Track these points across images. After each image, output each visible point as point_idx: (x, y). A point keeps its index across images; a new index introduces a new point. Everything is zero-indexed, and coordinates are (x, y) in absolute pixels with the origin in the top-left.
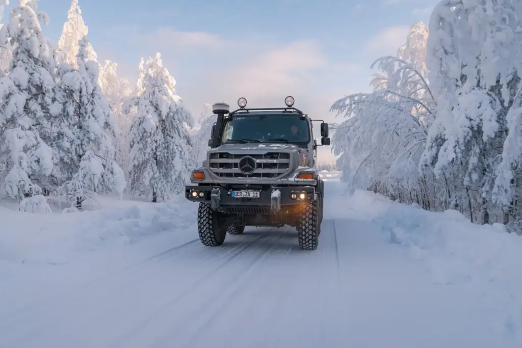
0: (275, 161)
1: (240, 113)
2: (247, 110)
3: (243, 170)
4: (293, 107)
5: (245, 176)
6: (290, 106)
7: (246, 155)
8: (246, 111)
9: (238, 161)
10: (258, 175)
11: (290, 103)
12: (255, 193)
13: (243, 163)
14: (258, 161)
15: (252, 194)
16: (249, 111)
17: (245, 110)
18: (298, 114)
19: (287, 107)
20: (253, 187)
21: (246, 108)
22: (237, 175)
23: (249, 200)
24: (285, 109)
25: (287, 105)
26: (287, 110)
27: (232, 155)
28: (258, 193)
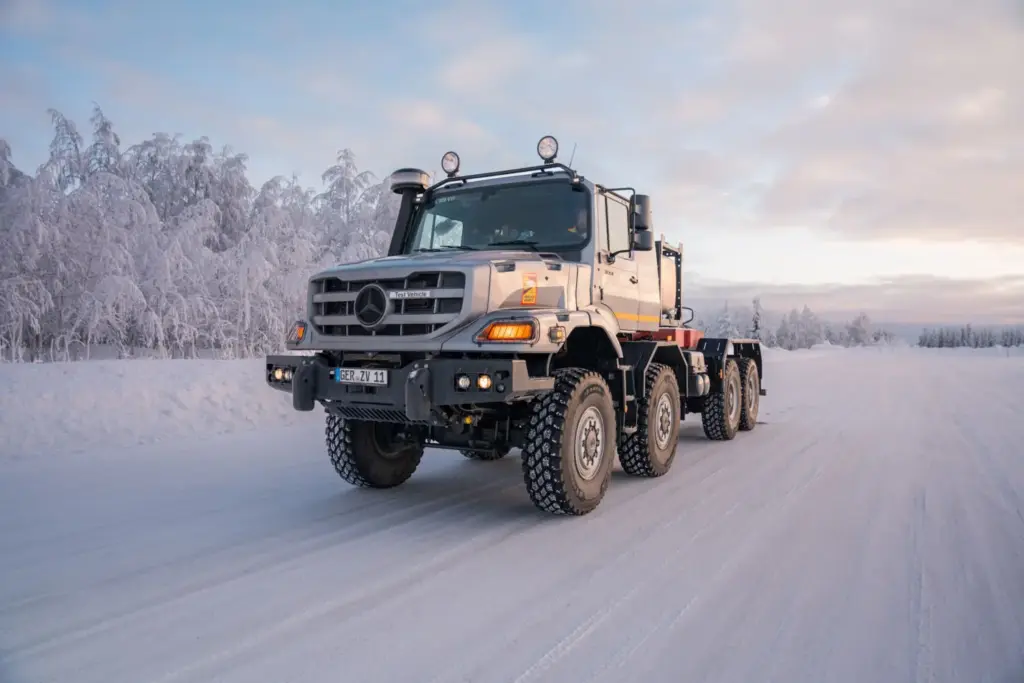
0: (427, 294)
1: (447, 187)
2: (464, 179)
3: (361, 317)
4: (556, 161)
5: (367, 333)
6: (549, 161)
7: (368, 282)
8: (461, 182)
9: (352, 296)
10: (391, 330)
11: (549, 153)
12: (379, 372)
13: (362, 300)
14: (393, 295)
15: (376, 377)
16: (469, 181)
17: (459, 179)
18: (566, 176)
19: (542, 163)
20: (377, 361)
21: (458, 174)
22: (355, 330)
23: (370, 389)
24: (542, 168)
25: (543, 158)
26: (546, 170)
27: (345, 283)
28: (385, 372)
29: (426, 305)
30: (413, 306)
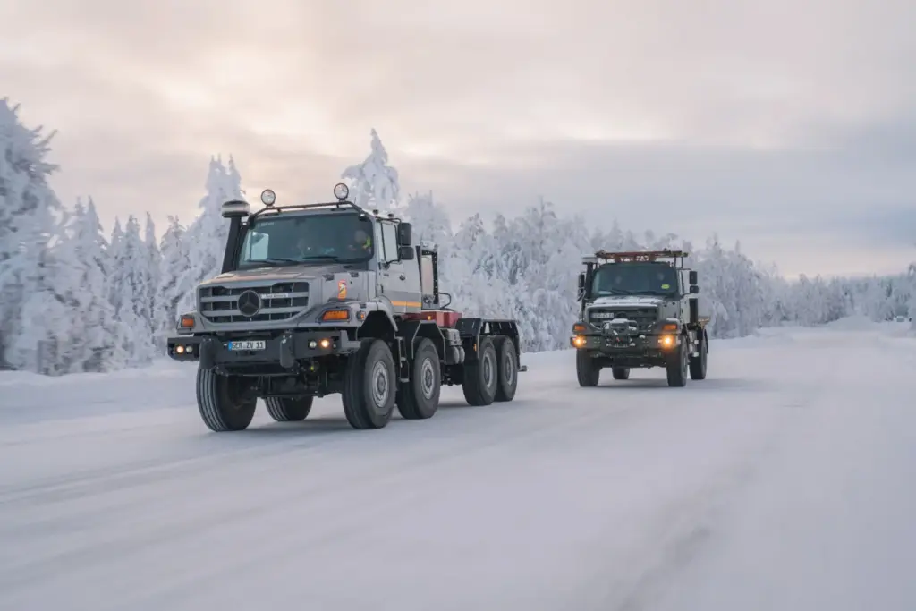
0: (287, 295)
1: (266, 215)
2: (279, 209)
3: (242, 310)
4: (347, 200)
5: (248, 320)
6: (343, 201)
7: (246, 289)
8: (277, 211)
9: (236, 298)
11: (342, 194)
12: (259, 342)
13: (242, 301)
14: (264, 296)
15: (257, 345)
16: (283, 210)
17: (274, 208)
18: (354, 211)
19: (337, 201)
20: (257, 335)
21: (275, 205)
22: (236, 318)
23: (252, 353)
24: (337, 204)
25: (338, 197)
27: (230, 290)
28: (264, 342)
29: (286, 302)
30: (276, 303)
